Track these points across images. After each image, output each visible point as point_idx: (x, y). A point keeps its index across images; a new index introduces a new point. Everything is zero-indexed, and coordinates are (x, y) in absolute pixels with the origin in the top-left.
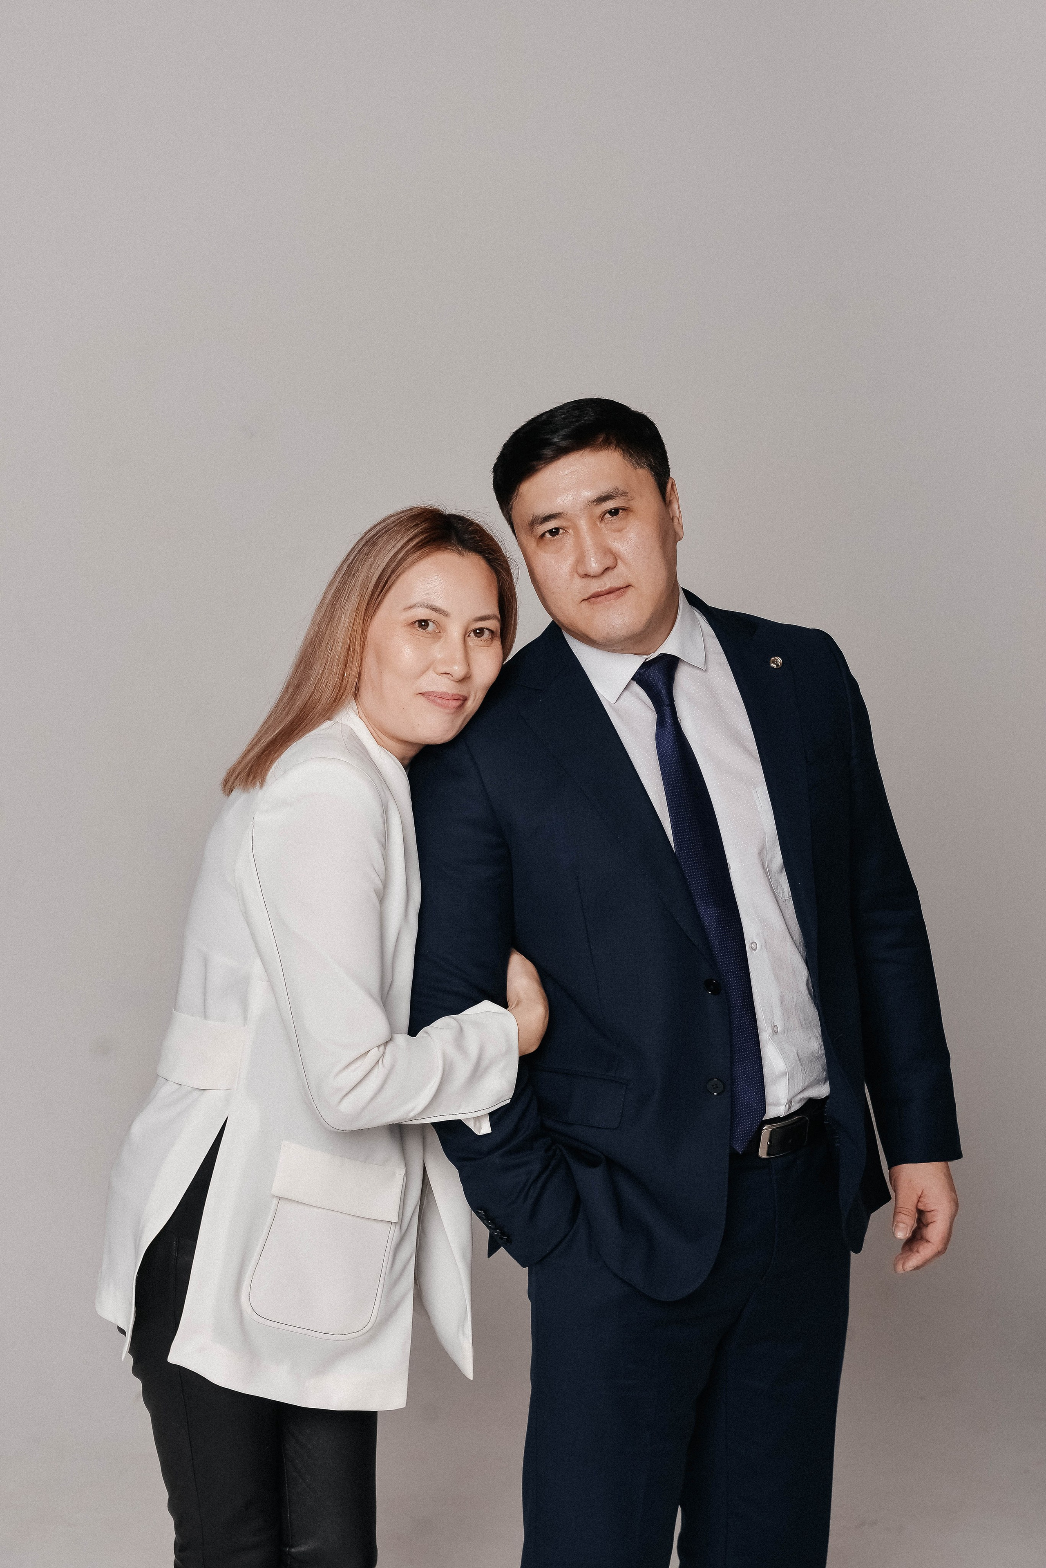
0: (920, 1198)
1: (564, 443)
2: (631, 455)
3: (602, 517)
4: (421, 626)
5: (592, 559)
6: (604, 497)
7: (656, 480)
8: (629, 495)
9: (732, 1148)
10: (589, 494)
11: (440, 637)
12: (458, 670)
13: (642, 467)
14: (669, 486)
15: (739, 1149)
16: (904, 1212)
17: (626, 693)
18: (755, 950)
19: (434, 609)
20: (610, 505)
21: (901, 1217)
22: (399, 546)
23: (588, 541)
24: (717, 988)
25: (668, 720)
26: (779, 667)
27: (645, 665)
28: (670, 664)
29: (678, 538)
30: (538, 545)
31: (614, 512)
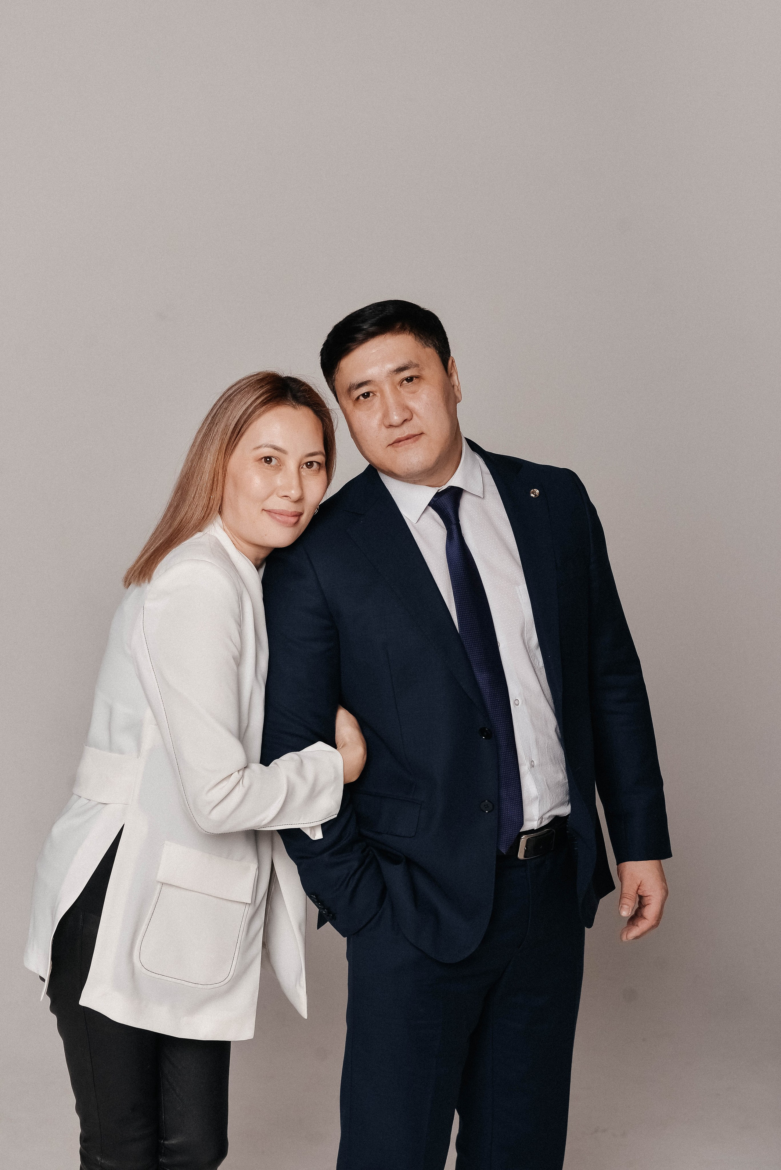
0: (639, 886)
1: (372, 329)
2: (421, 338)
3: (401, 383)
4: (266, 461)
5: (394, 413)
6: (402, 368)
7: (440, 356)
8: (420, 366)
9: (498, 851)
10: (391, 366)
11: (281, 470)
12: (294, 493)
13: (430, 347)
14: (450, 362)
15: (504, 851)
16: (627, 897)
17: (424, 515)
18: (517, 705)
19: (276, 448)
20: (407, 374)
21: (625, 901)
22: (249, 402)
23: (391, 399)
24: (489, 734)
25: (455, 535)
26: (536, 497)
27: (438, 495)
28: (456, 494)
29: (458, 400)
30: (354, 405)
31: (410, 379)
